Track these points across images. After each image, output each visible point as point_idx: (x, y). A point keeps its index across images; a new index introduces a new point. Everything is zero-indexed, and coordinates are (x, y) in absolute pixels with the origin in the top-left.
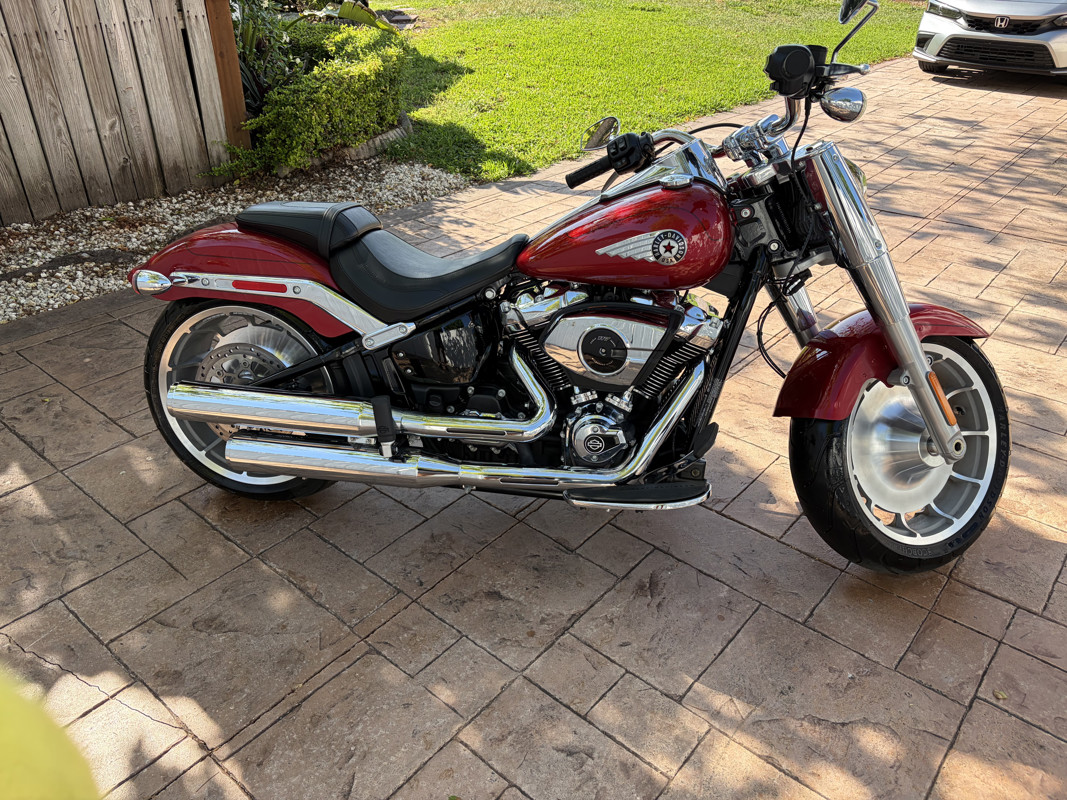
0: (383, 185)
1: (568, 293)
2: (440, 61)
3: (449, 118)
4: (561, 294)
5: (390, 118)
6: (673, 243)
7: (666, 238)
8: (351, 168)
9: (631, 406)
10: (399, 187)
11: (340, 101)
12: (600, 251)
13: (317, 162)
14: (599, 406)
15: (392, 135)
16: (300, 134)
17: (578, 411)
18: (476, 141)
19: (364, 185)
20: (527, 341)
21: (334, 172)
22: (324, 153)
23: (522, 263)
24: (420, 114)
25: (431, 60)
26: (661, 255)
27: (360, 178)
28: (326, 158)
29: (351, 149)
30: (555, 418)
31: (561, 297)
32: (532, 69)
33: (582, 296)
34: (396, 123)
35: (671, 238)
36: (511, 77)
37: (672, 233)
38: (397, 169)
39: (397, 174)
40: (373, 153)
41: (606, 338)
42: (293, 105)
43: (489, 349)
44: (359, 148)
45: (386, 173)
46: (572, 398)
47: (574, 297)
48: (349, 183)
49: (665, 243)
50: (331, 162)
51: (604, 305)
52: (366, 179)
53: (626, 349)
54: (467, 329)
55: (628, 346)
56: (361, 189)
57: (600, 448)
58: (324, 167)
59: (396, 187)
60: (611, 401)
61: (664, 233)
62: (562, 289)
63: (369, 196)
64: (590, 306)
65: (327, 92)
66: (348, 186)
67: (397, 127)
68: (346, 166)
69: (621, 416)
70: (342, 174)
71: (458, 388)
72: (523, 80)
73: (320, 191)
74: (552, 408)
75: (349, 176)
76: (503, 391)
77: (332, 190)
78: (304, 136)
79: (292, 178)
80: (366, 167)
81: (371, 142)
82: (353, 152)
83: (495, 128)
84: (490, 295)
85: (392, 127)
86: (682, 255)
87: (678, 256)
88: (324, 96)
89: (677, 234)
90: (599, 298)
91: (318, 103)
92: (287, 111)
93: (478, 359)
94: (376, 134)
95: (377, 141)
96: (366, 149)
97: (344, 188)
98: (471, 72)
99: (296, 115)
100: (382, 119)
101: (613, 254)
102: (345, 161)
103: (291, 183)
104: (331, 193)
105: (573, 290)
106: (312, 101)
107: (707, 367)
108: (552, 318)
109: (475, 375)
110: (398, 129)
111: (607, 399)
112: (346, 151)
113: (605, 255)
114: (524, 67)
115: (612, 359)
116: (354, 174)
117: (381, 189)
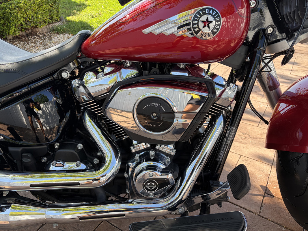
0: (51, 41)
1: (122, 70)
2: (79, 3)
3: (81, 19)
4: (117, 71)
5: (55, 18)
6: (211, 19)
7: (205, 14)
8: (39, 36)
9: (175, 151)
10: (58, 42)
11: (31, 8)
12: (146, 31)
13: (24, 34)
14: (152, 153)
15: (57, 24)
16: (13, 21)
17: (137, 157)
18: (91, 27)
19: (43, 42)
20: (94, 107)
21: (31, 37)
22: (27, 30)
23: (86, 48)
24: (70, 18)
25: (75, 2)
26: (200, 30)
27: (42, 39)
28: (28, 32)
29: (39, 29)
30: (120, 163)
31: (118, 73)
32: (111, 5)
33: (134, 72)
34: (59, 20)
35: (209, 14)
36: (104, 7)
37: (210, 9)
38: (58, 36)
39: (58, 37)
40: (49, 30)
41: (157, 105)
42: (9, 9)
43: (68, 114)
44: (42, 28)
45: (53, 37)
46: (132, 148)
47: (128, 73)
48: (37, 41)
49: (204, 18)
50: (30, 34)
51: (152, 77)
52: (45, 40)
53: (173, 112)
54: (51, 102)
55: (175, 110)
56: (42, 43)
57: (155, 189)
58: (27, 35)
59: (57, 42)
60: (161, 149)
61: (202, 10)
62: (118, 67)
63: (45, 46)
64: (141, 79)
65: (24, 4)
66: (36, 42)
67: (59, 21)
68: (37, 35)
69: (168, 160)
70: (35, 38)
71: (46, 146)
72: (108, 8)
73: (24, 44)
74: (117, 156)
75: (38, 38)
76: (81, 145)
77: (29, 44)
78: (15, 22)
79: (13, 40)
80: (45, 35)
81: (48, 26)
82: (40, 30)
83: (98, 22)
84: (65, 75)
85: (57, 21)
86: (217, 29)
87: (215, 30)
88: (23, 5)
89: (213, 10)
90: (147, 72)
91: (20, 8)
92: (7, 11)
93: (60, 121)
94: (49, 23)
95: (51, 26)
96: (46, 29)
97: (34, 43)
98: (89, 6)
99: (11, 13)
100: (52, 17)
101: (157, 32)
102: (36, 33)
103: (12, 42)
104: (28, 45)
105: (127, 68)
106: (18, 7)
107: (225, 119)
108: (111, 90)
109: (59, 134)
110: (59, 22)
111: (157, 147)
112: (37, 29)
113: (151, 33)
114: (109, 5)
115: (162, 121)
116: (40, 38)
117: (50, 43)
